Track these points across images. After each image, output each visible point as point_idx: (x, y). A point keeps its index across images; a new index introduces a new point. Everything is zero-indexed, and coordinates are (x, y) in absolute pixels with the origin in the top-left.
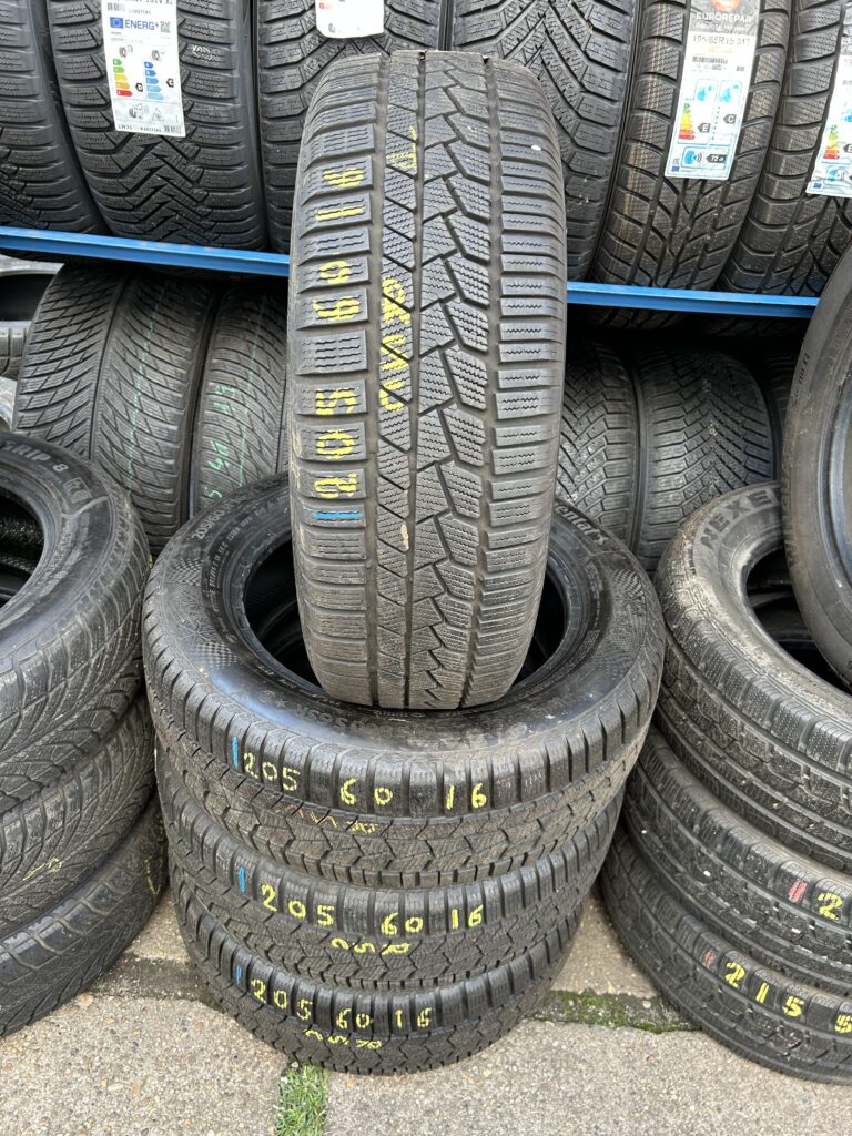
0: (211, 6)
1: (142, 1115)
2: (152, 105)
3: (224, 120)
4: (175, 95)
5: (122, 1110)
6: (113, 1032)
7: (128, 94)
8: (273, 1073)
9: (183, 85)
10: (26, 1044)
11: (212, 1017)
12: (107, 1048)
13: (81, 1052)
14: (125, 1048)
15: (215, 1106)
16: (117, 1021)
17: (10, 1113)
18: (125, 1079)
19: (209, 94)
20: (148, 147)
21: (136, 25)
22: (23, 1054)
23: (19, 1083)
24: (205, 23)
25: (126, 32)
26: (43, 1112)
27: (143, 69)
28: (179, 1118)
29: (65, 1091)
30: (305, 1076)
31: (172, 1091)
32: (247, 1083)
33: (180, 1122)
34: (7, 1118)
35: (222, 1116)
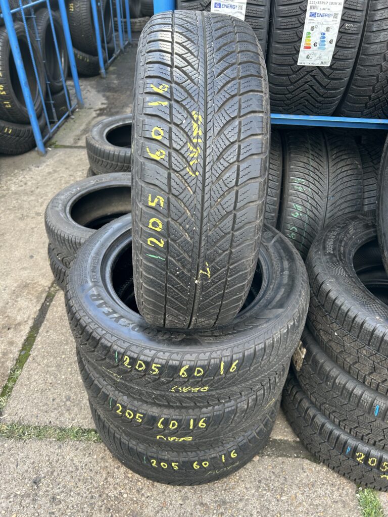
0: (359, 5)
1: (301, 511)
2: (318, 53)
3: (349, 57)
4: (331, 48)
5: (291, 509)
6: (273, 472)
7: (309, 48)
8: (351, 492)
9: (337, 42)
10: (238, 478)
11: (314, 466)
12: (273, 480)
13: (263, 481)
14: (281, 480)
15: (331, 507)
16: (273, 468)
17: (242, 510)
18: (287, 494)
19: (347, 46)
20: (309, 72)
21: (322, 15)
22: (238, 482)
23: (241, 496)
24: (354, 13)
25: (316, 19)
26: (257, 509)
27: (320, 36)
28: (317, 513)
29: (262, 500)
30: (366, 494)
31: (310, 500)
32: (342, 497)
33: (319, 514)
34: (241, 512)
35: (337, 512)
